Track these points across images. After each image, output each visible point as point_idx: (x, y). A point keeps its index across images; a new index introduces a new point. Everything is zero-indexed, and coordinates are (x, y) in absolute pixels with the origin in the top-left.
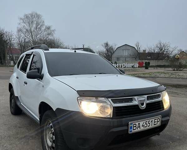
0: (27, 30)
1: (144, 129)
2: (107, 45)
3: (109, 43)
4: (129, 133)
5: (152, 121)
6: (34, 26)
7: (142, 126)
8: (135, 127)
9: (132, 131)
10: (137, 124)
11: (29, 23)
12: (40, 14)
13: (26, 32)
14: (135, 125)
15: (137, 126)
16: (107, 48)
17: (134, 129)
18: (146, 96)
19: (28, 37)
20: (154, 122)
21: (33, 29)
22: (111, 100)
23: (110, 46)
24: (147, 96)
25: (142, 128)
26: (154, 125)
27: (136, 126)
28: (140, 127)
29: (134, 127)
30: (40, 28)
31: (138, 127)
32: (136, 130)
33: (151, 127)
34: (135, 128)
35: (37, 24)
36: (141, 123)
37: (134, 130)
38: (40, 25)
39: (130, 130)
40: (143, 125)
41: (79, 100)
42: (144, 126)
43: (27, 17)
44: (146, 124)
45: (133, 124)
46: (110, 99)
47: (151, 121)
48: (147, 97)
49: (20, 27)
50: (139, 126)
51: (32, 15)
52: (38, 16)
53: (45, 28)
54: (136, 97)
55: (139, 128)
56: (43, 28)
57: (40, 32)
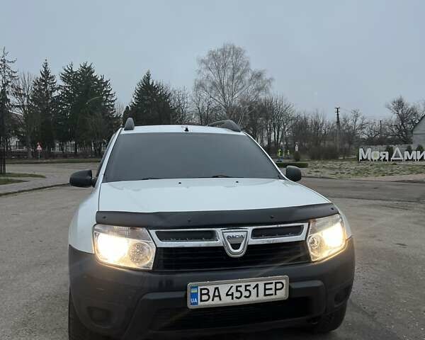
0: (214, 84)
1: (232, 301)
2: (400, 104)
3: (406, 101)
4: (191, 307)
5: (257, 286)
6: (229, 73)
7: (227, 295)
8: (205, 294)
9: (197, 303)
10: (211, 289)
11: (217, 68)
12: (241, 47)
13: (211, 88)
14: (205, 292)
15: (211, 294)
16: (400, 112)
17: (203, 299)
18: (250, 229)
19: (216, 98)
20: (265, 289)
21: (226, 80)
22: (156, 233)
23: (410, 107)
24: (254, 227)
25: (226, 300)
26: (265, 295)
27: (207, 294)
28: (219, 296)
29: (202, 294)
30: (240, 78)
31: (214, 296)
32: (210, 303)
33: (253, 298)
34: (205, 297)
35: (235, 69)
36: (223, 289)
37: (201, 301)
38: (241, 70)
39: (190, 300)
40: (230, 293)
41: (96, 230)
42: (232, 294)
43: (214, 57)
44: (237, 291)
45: (199, 288)
46: (153, 232)
47: (253, 284)
48: (254, 230)
49: (199, 78)
50: (217, 294)
51: (224, 51)
52: (237, 53)
53: (250, 75)
54: (219, 231)
55: (216, 299)
56: (247, 78)
57: (240, 87)
